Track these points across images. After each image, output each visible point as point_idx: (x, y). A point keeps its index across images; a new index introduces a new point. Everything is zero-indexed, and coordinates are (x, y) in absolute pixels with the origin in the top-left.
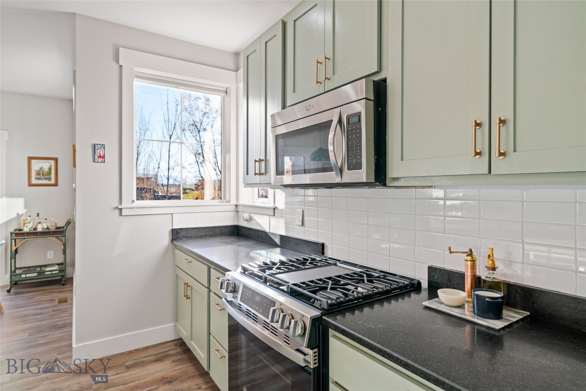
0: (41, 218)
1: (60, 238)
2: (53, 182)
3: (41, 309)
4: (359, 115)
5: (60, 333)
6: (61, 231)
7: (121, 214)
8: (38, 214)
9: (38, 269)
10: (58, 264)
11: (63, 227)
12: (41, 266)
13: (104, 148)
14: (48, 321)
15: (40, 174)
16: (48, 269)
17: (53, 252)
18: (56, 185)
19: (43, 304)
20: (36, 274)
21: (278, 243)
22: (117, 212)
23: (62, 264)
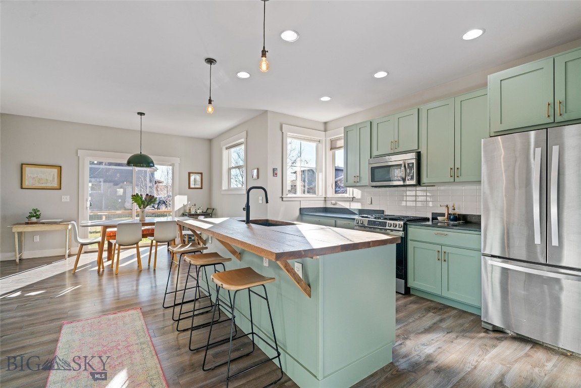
2: (200, 186)
4: (413, 163)
7: (282, 200)
8: (195, 204)
18: (202, 188)
21: (357, 213)
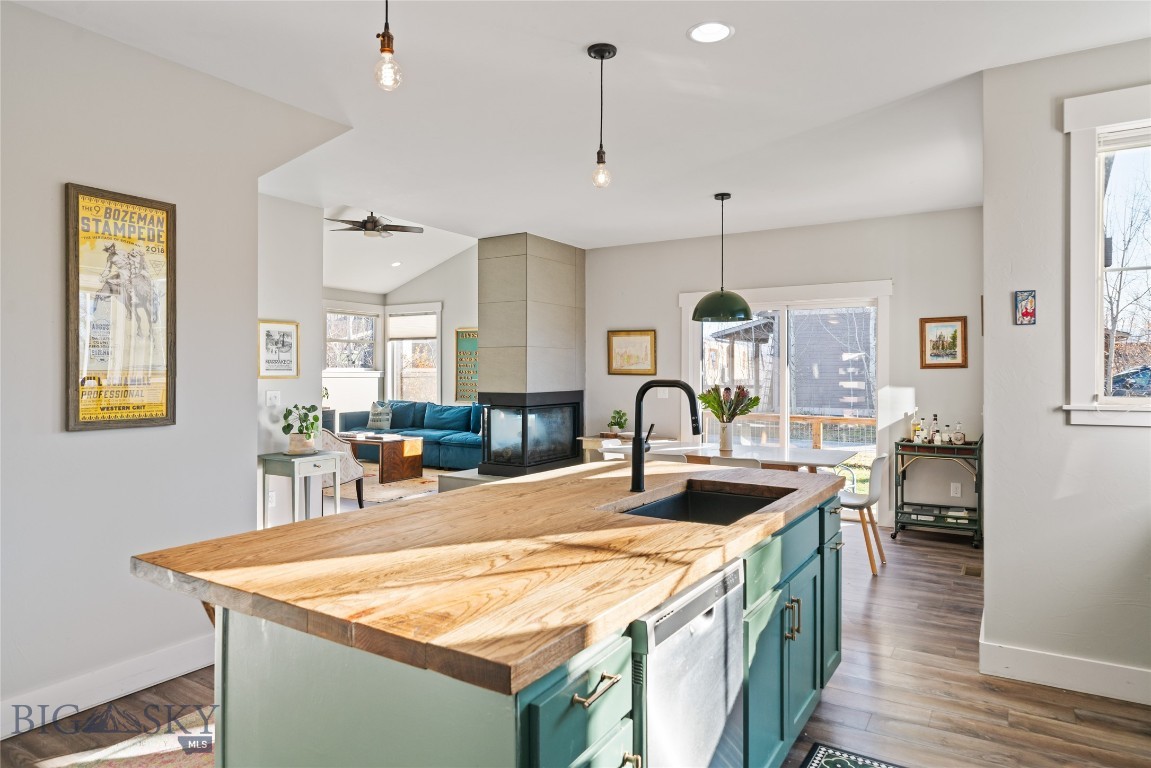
0: (941, 425)
1: (971, 461)
2: (959, 360)
3: (938, 575)
5: (965, 621)
6: (970, 449)
7: (1068, 422)
8: (936, 416)
9: (936, 512)
10: (967, 509)
11: (976, 443)
12: (940, 507)
13: (1034, 297)
14: (946, 597)
15: (938, 348)
16: (950, 513)
17: (959, 485)
18: (964, 365)
19: (943, 569)
20: (931, 519)
22: (1061, 417)
23: (974, 510)
